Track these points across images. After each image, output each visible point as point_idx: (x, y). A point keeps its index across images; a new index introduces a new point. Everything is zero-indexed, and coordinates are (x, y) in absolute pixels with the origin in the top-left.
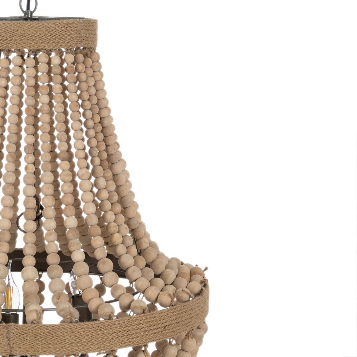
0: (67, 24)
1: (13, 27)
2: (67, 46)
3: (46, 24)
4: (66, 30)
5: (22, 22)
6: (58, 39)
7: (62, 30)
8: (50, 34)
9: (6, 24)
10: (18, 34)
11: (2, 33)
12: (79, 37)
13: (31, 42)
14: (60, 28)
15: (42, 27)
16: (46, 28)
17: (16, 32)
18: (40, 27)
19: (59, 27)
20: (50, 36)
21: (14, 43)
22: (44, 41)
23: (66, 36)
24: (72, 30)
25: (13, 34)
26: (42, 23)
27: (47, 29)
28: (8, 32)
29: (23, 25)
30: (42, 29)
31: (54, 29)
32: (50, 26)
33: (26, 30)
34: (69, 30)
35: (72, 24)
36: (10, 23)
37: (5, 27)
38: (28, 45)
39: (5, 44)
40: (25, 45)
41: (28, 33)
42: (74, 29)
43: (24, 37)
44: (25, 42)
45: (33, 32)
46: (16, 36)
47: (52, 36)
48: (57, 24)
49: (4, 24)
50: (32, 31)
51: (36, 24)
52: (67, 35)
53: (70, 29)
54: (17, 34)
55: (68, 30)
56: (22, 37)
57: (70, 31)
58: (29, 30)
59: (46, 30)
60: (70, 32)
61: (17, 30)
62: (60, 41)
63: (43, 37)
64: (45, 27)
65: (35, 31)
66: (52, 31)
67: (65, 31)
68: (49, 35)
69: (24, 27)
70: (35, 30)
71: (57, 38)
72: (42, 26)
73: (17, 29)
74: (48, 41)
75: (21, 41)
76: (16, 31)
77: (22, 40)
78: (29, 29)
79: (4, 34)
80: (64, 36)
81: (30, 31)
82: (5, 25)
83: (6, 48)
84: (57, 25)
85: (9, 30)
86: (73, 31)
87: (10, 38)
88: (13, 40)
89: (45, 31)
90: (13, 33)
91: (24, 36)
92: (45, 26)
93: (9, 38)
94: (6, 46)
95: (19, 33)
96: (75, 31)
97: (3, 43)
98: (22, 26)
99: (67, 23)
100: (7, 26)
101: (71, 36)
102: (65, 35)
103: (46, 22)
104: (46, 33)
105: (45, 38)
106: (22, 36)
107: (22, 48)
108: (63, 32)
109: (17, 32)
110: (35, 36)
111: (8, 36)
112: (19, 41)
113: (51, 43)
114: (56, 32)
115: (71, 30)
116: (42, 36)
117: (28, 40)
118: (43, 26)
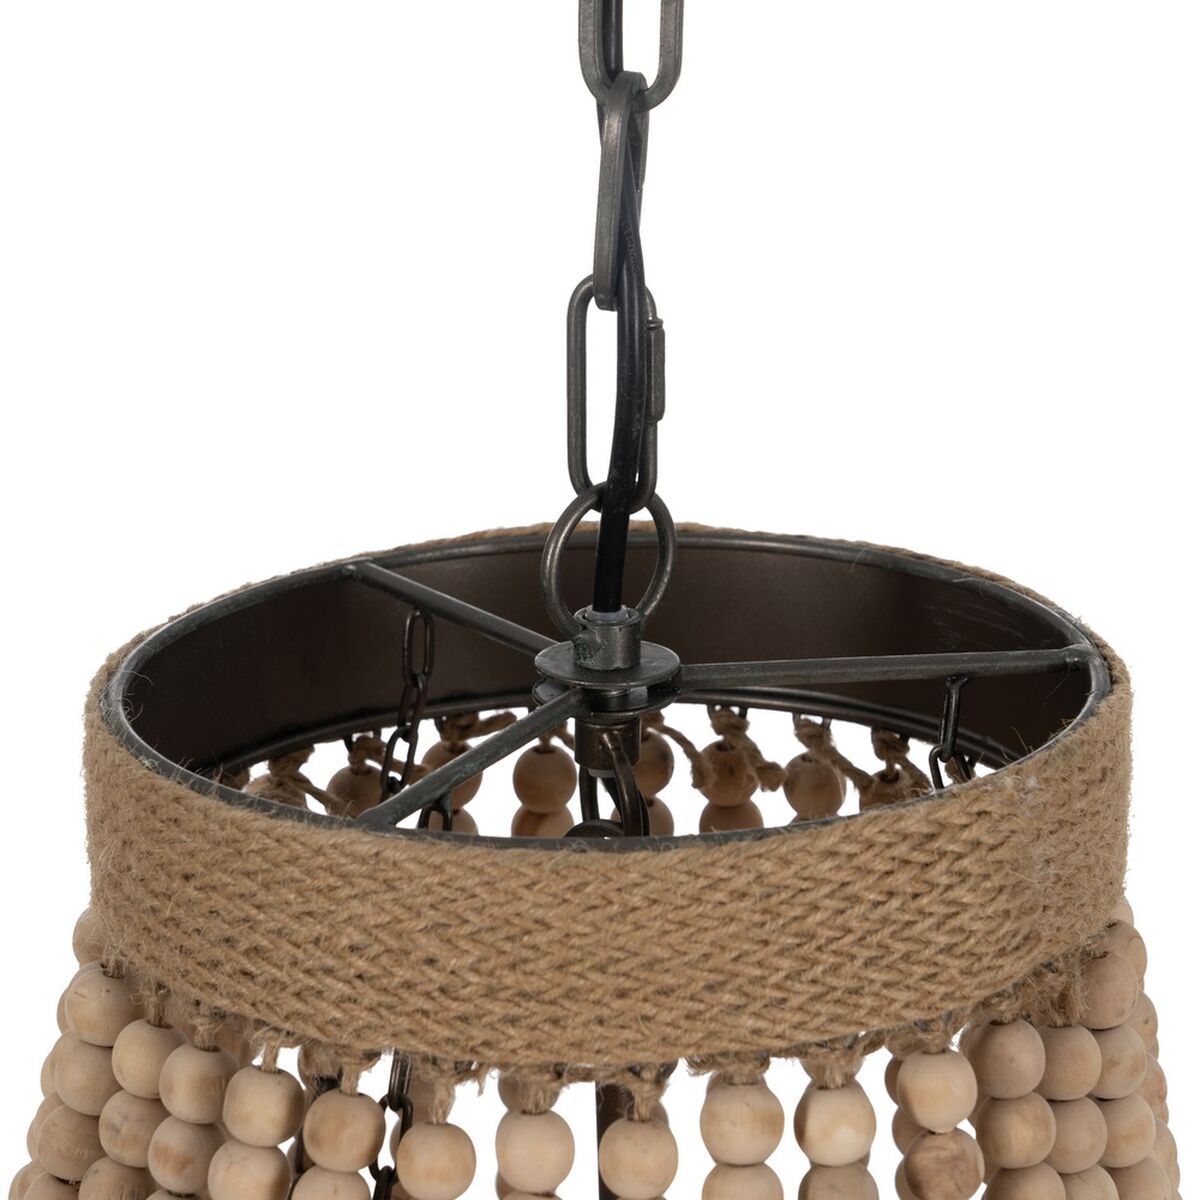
0: (932, 837)
1: (502, 898)
2: (925, 1003)
3: (766, 866)
4: (922, 888)
5: (576, 858)
6: (859, 962)
7: (891, 894)
8: (796, 935)
9: (452, 870)
10: (544, 947)
11: (422, 940)
12: (1014, 913)
13: (648, 1009)
14: (871, 880)
15: (732, 893)
16: (769, 896)
17: (528, 932)
18: (720, 896)
19: (870, 872)
20: (802, 951)
21: (513, 1021)
22: (746, 994)
23: (919, 927)
24: (963, 876)
25: (507, 947)
26: (731, 861)
27: (775, 899)
28: (467, 929)
29: (587, 884)
30: (731, 908)
31: (830, 895)
32: (796, 875)
33: (611, 919)
34: (945, 880)
35: (965, 826)
36: (479, 863)
37: (445, 893)
38: (628, 1034)
39: (448, 1023)
40: (599, 1030)
41: (621, 941)
42: (976, 870)
43: (594, 976)
44: (606, 1012)
45: (666, 933)
46: (530, 967)
47: (808, 949)
48: (851, 856)
49: (438, 868)
50: (658, 924)
51: (689, 873)
52: (931, 921)
53: (949, 872)
54: (534, 948)
55: (933, 886)
56: (581, 976)
57: (949, 887)
58: (631, 917)
59: (765, 911)
60: (951, 895)
61: (537, 921)
62: (874, 976)
63: (739, 967)
64: (757, 890)
65: (683, 924)
66: (816, 908)
67: (916, 896)
68: (790, 941)
69: (598, 902)
70: (681, 915)
71: (853, 958)
72: (732, 886)
73: (539, 913)
74: (778, 987)
75: (567, 1004)
76: (531, 925)
77: (571, 994)
78: (634, 909)
79: (430, 945)
80: (907, 933)
81: (638, 927)
82: (445, 878)
83: (449, 1048)
84: (855, 862)
85: (471, 916)
86: (971, 882)
87: (485, 980)
88: (503, 995)
89: (757, 918)
90: (509, 938)
91: (593, 968)
92: (760, 878)
93: (473, 978)
94: (446, 1033)
95: (550, 943)
96: (987, 877)
97: (425, 1013)
98: (576, 889)
99: (926, 830)
100: (463, 890)
101: (955, 923)
102: (909, 924)
103: (763, 850)
104: (761, 934)
105: (758, 972)
106: (577, 968)
107: (573, 1053)
108: (895, 903)
109: (541, 939)
110: (676, 962)
111: (470, 960)
112: (552, 1002)
113: (803, 998)
114: (842, 912)
115: (955, 879)
116: (734, 954)
117: (622, 994)
118: (740, 882)
